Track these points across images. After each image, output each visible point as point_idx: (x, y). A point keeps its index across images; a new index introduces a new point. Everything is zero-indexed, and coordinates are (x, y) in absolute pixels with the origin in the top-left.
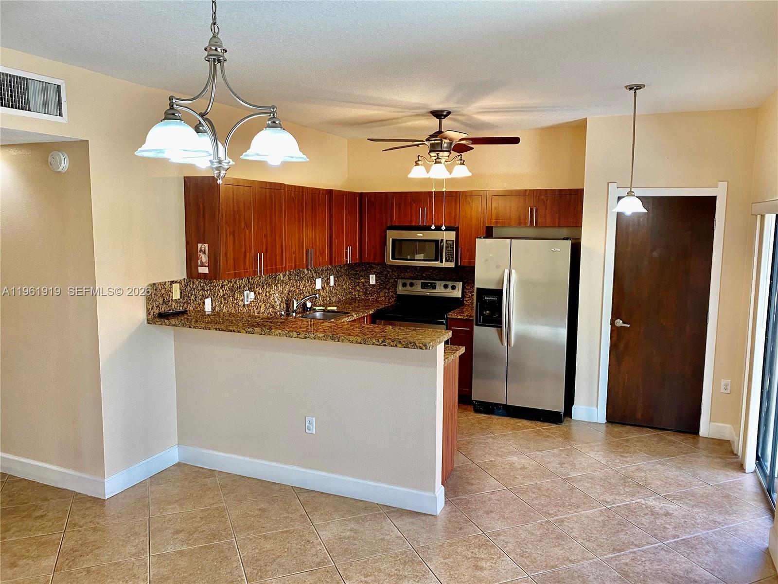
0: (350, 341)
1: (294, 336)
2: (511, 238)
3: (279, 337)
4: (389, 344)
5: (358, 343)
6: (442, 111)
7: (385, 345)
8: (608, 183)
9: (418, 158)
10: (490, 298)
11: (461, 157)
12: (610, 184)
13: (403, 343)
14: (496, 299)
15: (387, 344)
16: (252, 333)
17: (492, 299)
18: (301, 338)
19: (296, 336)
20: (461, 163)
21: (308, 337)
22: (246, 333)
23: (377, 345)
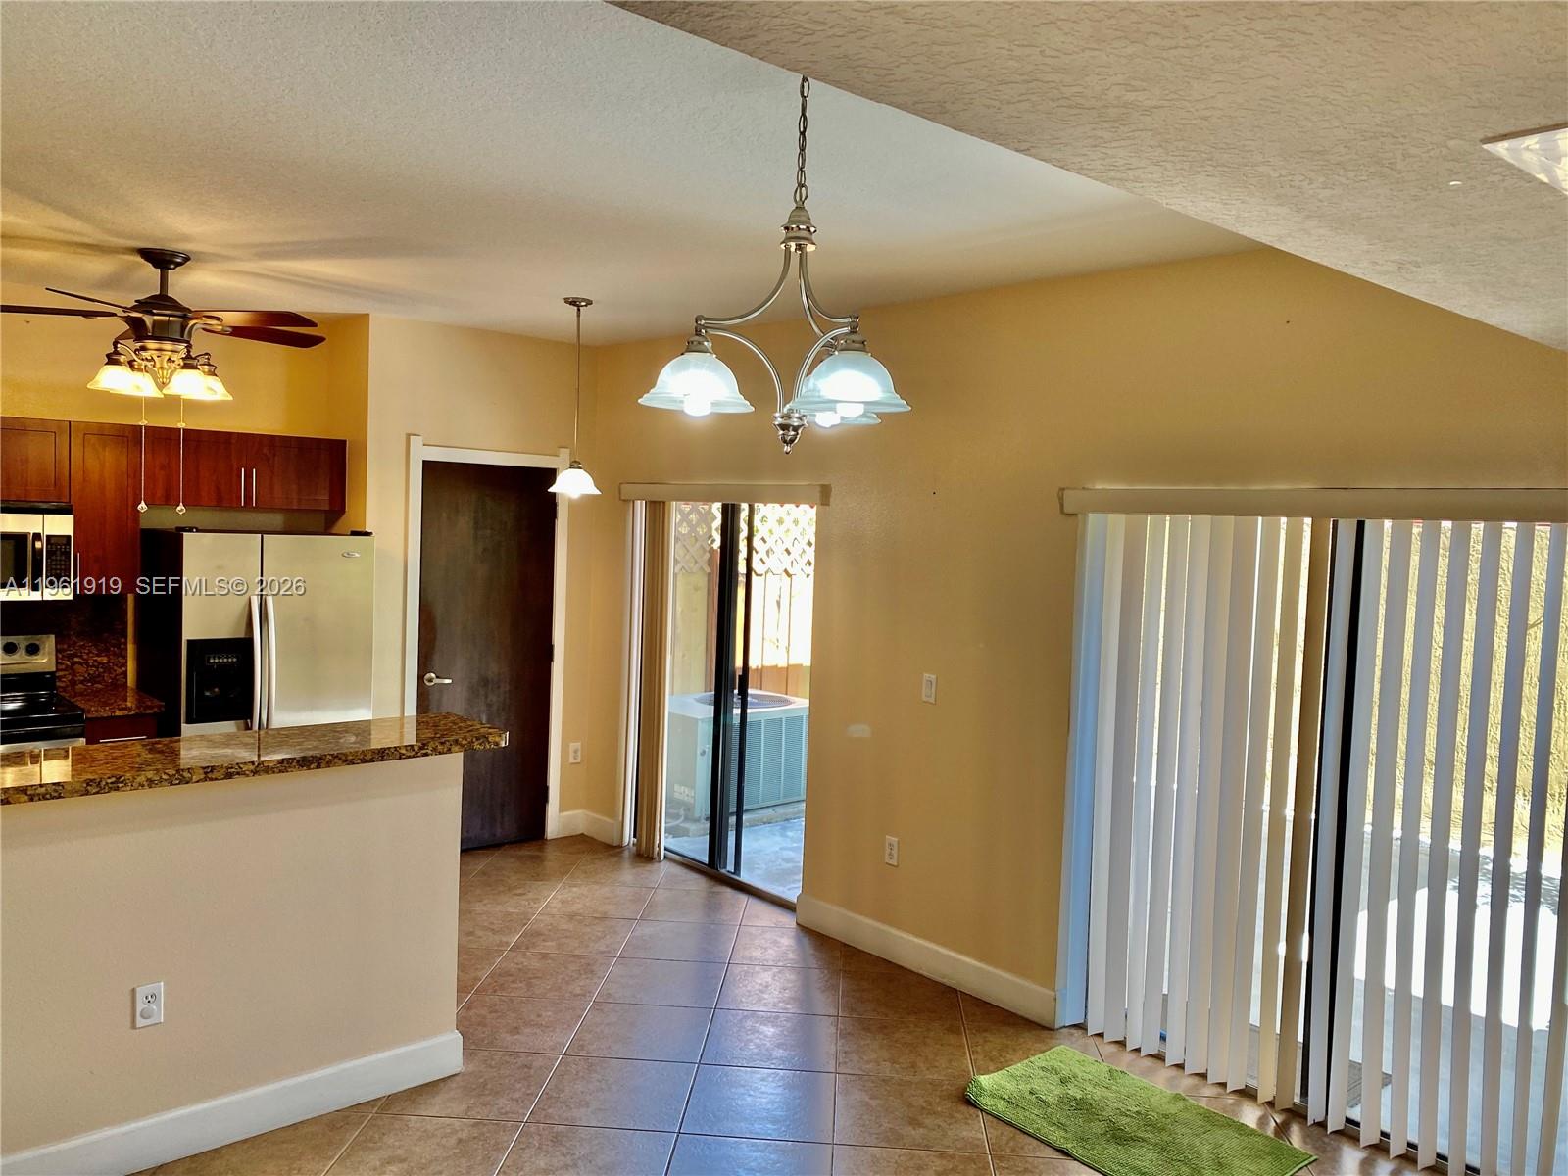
0: (347, 760)
1: (195, 778)
2: (262, 533)
3: (147, 790)
4: (435, 749)
5: (367, 762)
6: (174, 254)
7: (426, 754)
8: (408, 436)
9: (115, 347)
10: (221, 660)
11: (208, 359)
12: (411, 437)
13: (464, 742)
14: (235, 660)
15: (430, 751)
16: (53, 798)
17: (226, 660)
18: (216, 779)
19: (202, 776)
20: (209, 371)
21: (238, 774)
22: (32, 800)
23: (409, 757)
